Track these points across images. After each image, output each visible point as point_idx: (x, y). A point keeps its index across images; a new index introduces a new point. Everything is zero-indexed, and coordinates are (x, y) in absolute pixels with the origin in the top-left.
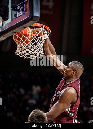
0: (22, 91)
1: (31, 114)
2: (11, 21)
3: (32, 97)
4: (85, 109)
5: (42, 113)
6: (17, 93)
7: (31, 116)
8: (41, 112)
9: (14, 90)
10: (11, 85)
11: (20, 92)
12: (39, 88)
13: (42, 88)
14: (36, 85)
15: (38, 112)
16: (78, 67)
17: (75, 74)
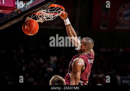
0: (42, 61)
1: (52, 79)
2: (32, 2)
3: (49, 65)
4: (94, 76)
5: (61, 79)
6: (37, 62)
7: (52, 81)
8: (61, 77)
9: (35, 60)
10: (32, 55)
11: (39, 61)
12: (55, 58)
13: (58, 58)
14: (53, 56)
15: (58, 77)
16: (89, 42)
17: (86, 48)
